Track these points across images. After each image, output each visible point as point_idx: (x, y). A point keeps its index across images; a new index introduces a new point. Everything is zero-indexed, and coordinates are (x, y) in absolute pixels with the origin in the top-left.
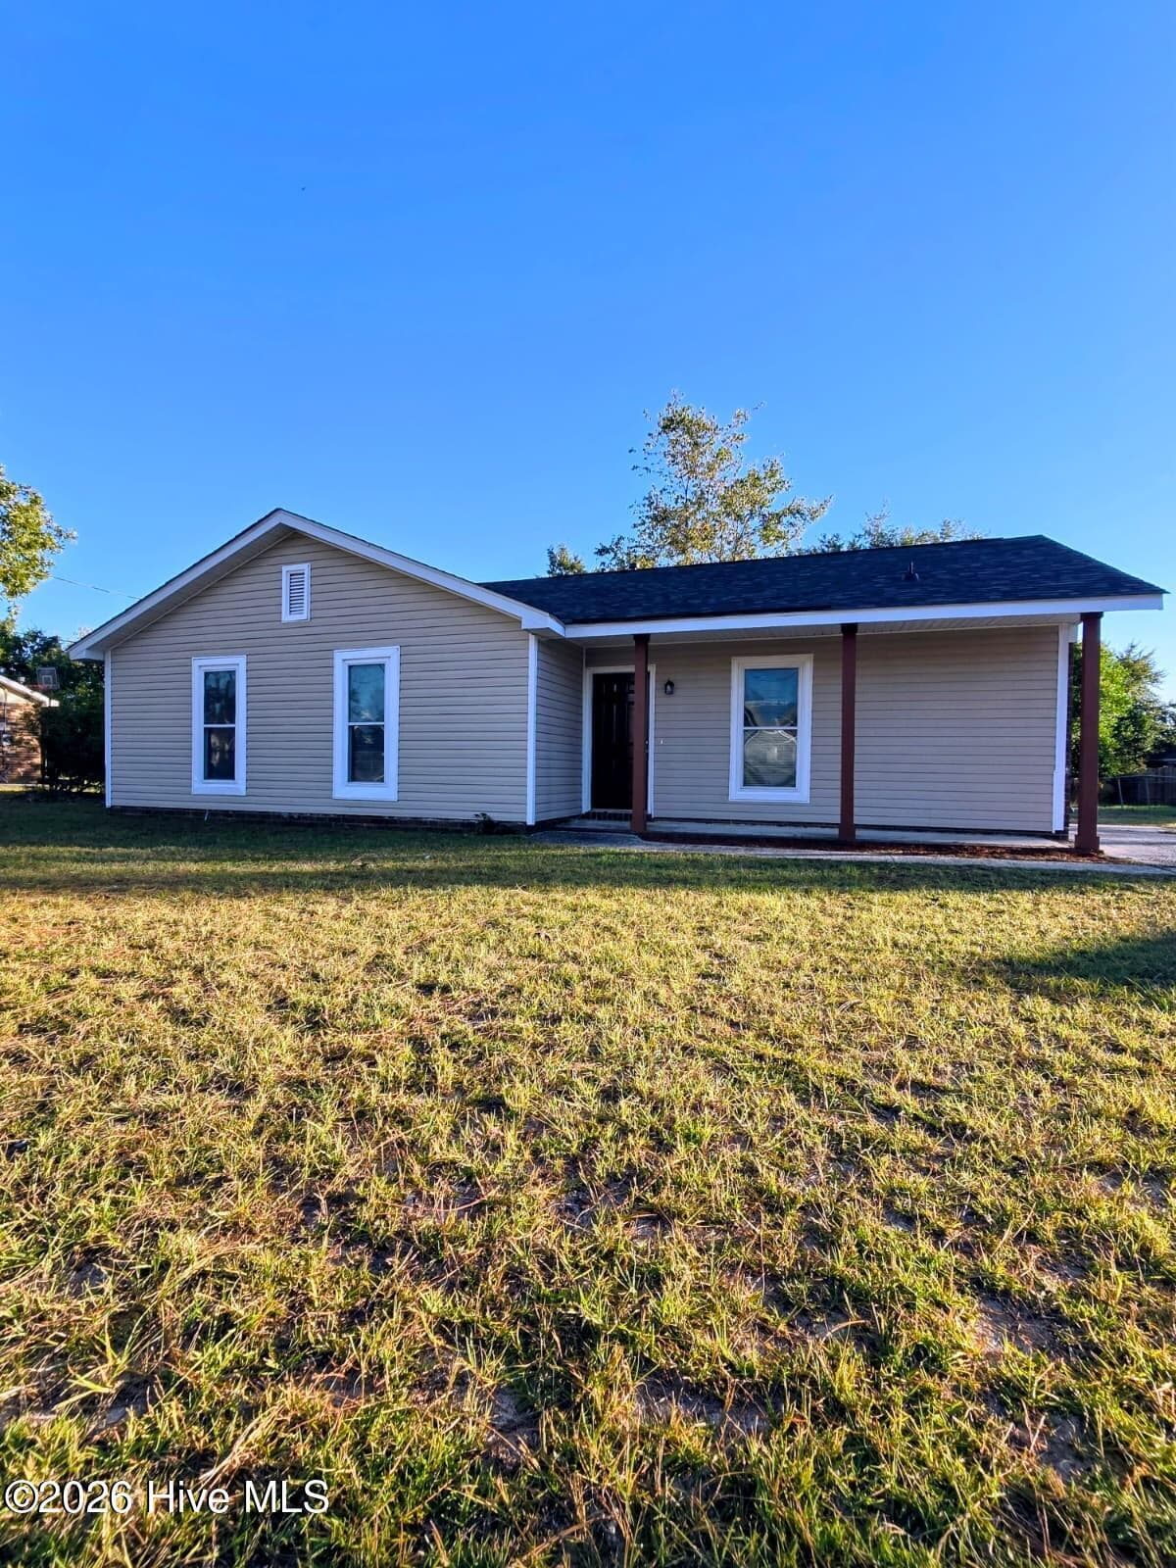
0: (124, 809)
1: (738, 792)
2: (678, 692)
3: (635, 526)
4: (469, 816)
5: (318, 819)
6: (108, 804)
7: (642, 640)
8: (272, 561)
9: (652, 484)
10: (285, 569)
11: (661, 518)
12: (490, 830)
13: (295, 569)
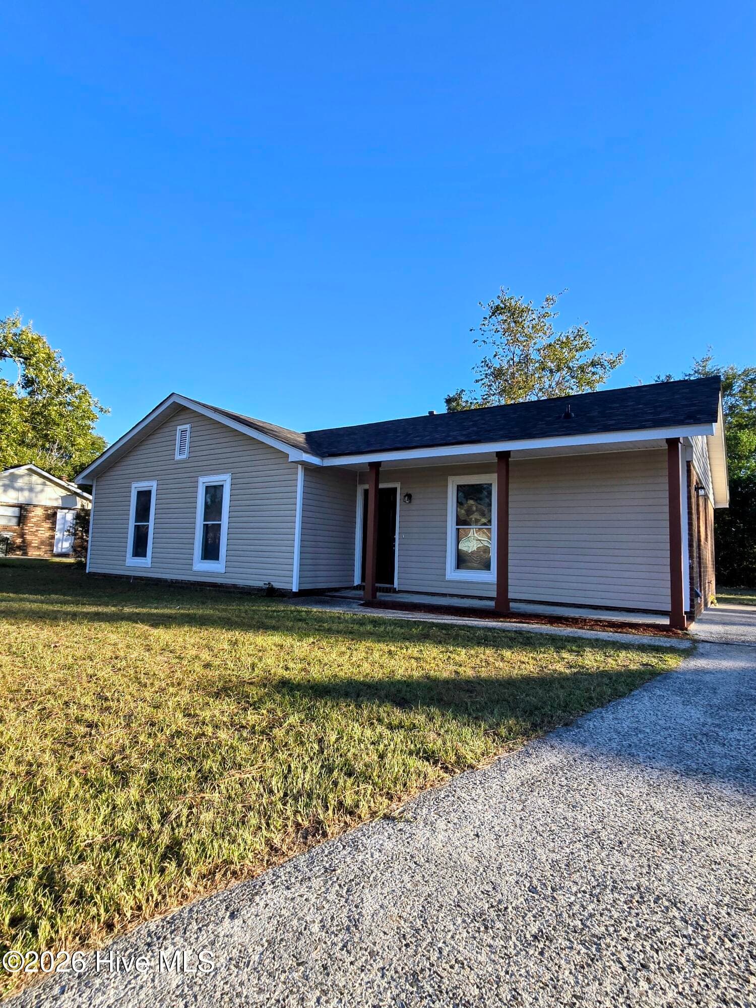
0: (95, 574)
1: (452, 574)
2: (414, 501)
3: (477, 381)
4: (260, 584)
5: (186, 583)
6: (87, 571)
7: (375, 466)
8: (173, 424)
9: (488, 352)
10: (179, 428)
11: (498, 374)
12: (271, 594)
13: (184, 427)
